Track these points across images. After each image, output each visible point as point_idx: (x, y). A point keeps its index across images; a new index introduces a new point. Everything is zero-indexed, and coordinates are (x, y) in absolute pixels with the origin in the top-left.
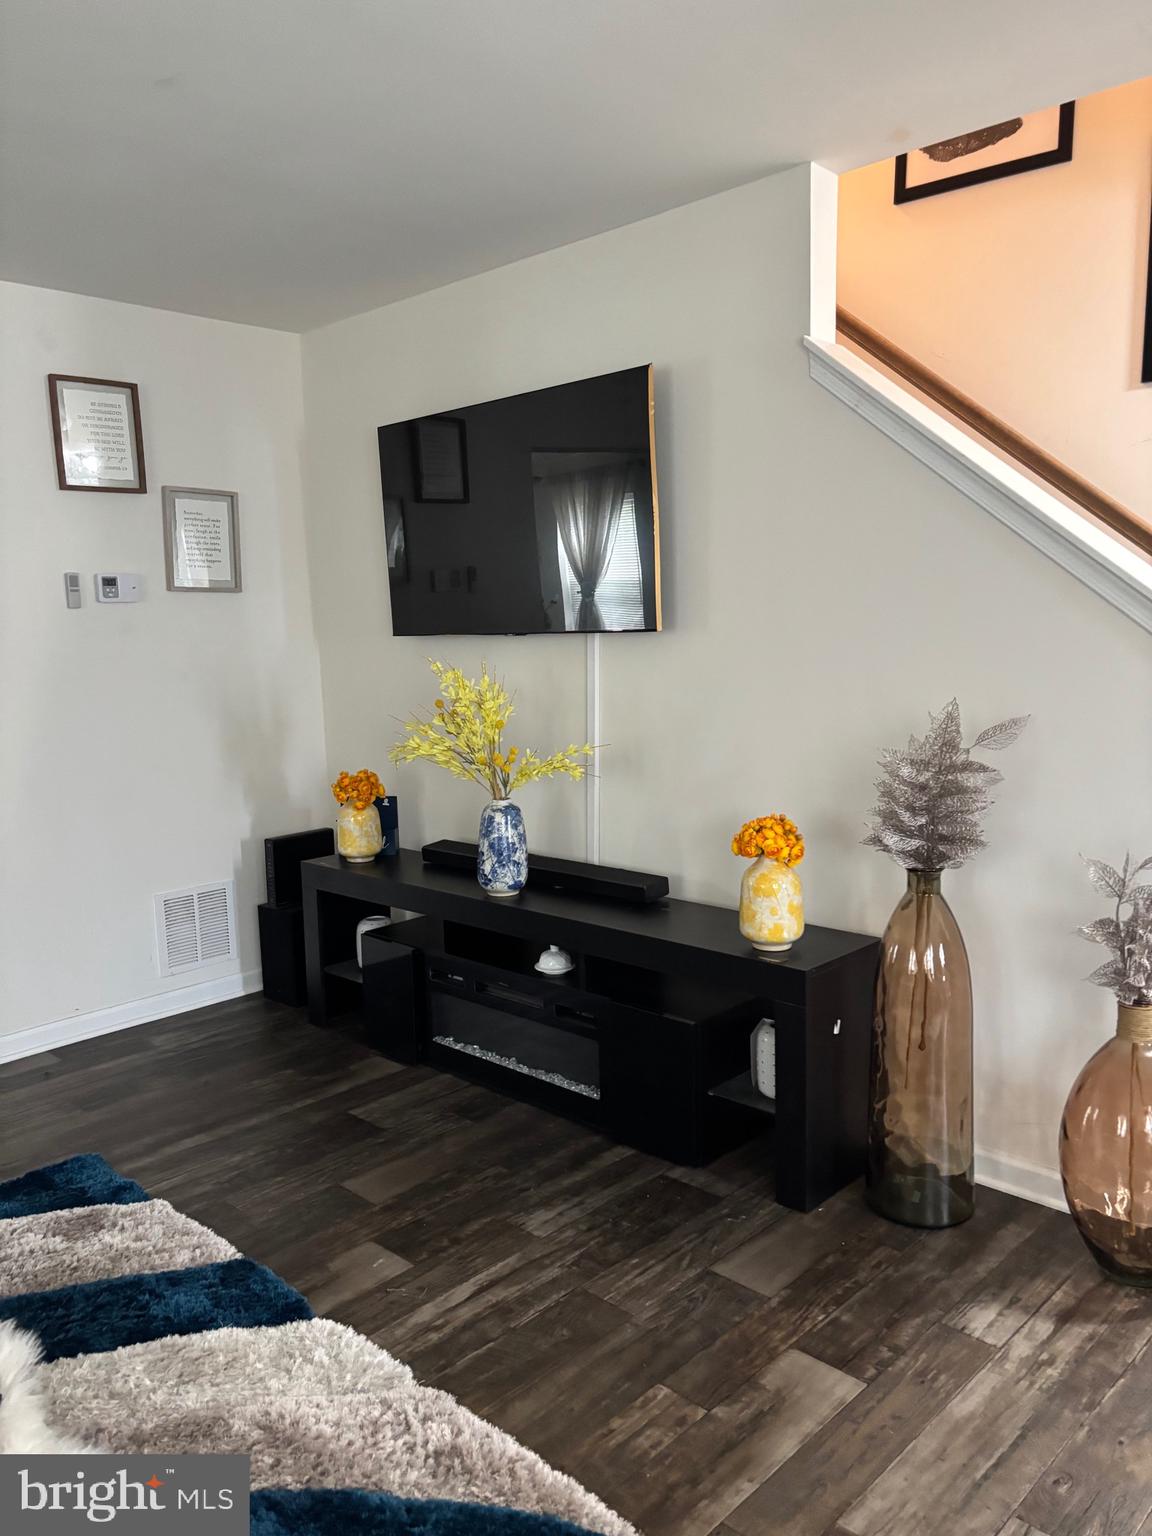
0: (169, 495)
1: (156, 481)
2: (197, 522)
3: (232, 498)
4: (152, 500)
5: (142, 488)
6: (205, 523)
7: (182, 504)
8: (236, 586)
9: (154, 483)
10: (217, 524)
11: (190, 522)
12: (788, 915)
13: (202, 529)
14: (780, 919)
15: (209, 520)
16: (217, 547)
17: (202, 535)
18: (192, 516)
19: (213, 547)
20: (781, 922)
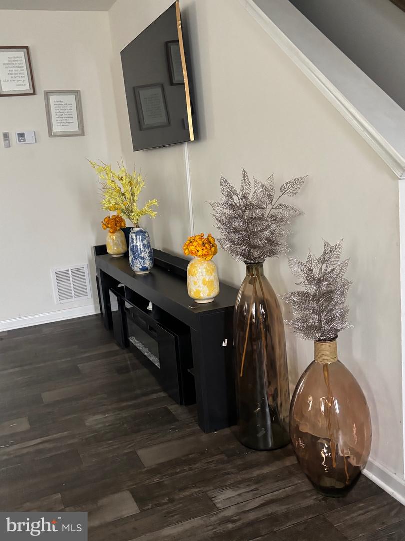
0: (47, 94)
1: (42, 88)
2: (61, 105)
3: (77, 93)
4: (40, 97)
5: (34, 93)
6: (64, 105)
7: (53, 98)
8: (82, 132)
9: (41, 90)
10: (71, 105)
11: (57, 106)
12: (203, 285)
13: (64, 108)
14: (199, 287)
15: (67, 104)
16: (71, 116)
17: (63, 111)
18: (58, 103)
19: (69, 116)
20: (199, 288)
